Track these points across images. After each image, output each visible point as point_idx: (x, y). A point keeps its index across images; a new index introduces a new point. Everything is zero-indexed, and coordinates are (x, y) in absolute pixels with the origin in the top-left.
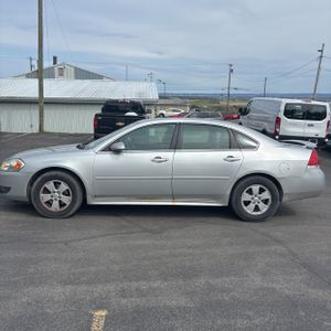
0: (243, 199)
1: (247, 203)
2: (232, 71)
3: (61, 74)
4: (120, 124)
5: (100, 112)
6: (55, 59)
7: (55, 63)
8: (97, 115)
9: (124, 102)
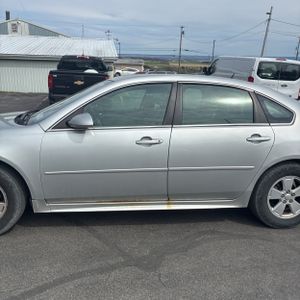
0: (269, 197)
1: (274, 202)
2: (183, 33)
3: (15, 30)
4: (79, 83)
5: (55, 69)
6: (8, 14)
7: (8, 18)
8: (51, 73)
9: (82, 58)
